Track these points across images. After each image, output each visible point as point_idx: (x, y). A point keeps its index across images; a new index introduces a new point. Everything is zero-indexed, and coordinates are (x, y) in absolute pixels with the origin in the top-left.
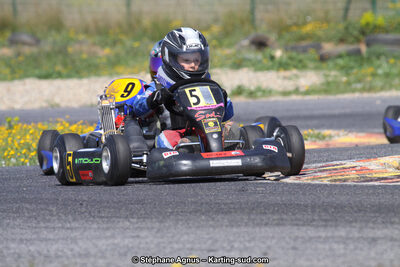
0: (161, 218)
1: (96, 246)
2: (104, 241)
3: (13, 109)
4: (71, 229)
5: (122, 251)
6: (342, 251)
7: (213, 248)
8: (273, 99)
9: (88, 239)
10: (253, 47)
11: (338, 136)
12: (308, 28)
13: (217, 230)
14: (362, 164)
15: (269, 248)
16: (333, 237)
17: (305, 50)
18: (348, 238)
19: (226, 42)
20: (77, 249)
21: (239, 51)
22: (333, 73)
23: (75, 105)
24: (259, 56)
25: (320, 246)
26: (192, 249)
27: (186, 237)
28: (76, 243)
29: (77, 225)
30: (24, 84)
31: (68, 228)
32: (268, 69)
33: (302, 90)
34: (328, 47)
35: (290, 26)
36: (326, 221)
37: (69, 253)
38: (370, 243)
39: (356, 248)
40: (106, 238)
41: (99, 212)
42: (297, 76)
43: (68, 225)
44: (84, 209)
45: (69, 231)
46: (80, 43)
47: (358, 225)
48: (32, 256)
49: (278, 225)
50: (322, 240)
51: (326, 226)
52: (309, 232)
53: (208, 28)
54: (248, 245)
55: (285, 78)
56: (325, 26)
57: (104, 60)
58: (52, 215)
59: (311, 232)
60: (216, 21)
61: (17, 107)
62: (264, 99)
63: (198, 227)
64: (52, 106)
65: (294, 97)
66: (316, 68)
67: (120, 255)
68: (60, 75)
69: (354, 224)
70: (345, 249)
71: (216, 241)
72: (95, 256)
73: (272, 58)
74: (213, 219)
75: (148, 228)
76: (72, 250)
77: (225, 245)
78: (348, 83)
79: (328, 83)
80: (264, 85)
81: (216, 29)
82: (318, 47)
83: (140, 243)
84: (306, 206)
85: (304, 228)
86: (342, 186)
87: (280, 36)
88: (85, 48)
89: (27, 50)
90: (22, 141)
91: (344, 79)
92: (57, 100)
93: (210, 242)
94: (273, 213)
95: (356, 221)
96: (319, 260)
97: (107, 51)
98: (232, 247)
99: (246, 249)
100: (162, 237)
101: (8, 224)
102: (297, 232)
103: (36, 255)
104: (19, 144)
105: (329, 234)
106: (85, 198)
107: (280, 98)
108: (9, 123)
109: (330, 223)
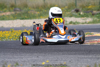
0: (45, 52)
1: (27, 59)
2: (30, 58)
3: (13, 27)
4: (22, 55)
5: (34, 61)
6: (90, 61)
7: (57, 60)
8: (80, 25)
9: (25, 58)
10: (75, 12)
11: (95, 34)
12: (90, 7)
13: (59, 56)
14: (99, 40)
15: (71, 60)
16: (88, 57)
17: (88, 13)
18: (92, 58)
19: (69, 10)
20: (22, 60)
21: (72, 13)
22: (95, 18)
23: (29, 26)
24: (77, 14)
25: (85, 60)
26: (52, 60)
27: (51, 57)
28: (23, 59)
29: (23, 54)
30: (17, 21)
31: (21, 55)
32: (79, 17)
33: (87, 22)
34: (95, 12)
35: (85, 6)
36: (87, 53)
37: (20, 61)
38: (97, 59)
39: (93, 60)
40: (30, 57)
41: (30, 51)
42: (86, 19)
43: (21, 54)
44: (26, 51)
45: (21, 56)
46: (32, 10)
47: (95, 55)
48: (11, 62)
49: (75, 54)
50: (85, 58)
51: (87, 55)
52: (82, 56)
53: (64, 7)
54: (66, 59)
55: (83, 19)
56: (94, 6)
57: (37, 15)
58: (17, 52)
59: (83, 56)
60: (66, 5)
61: (15, 26)
62: (77, 25)
63: (54, 55)
64: (23, 26)
65: (85, 24)
66: (91, 17)
67: (33, 61)
68: (26, 19)
69: (94, 54)
70: (91, 60)
71: (58, 58)
72: (27, 62)
73: (80, 14)
74: (58, 53)
75: (41, 55)
76: (21, 60)
77: (60, 59)
78: (99, 21)
79: (94, 21)
80: (78, 21)
81: (66, 7)
82: (92, 12)
83: (39, 59)
84: (83, 50)
85: (81, 55)
86: (93, 45)
87: (83, 9)
88: (33, 12)
89: (18, 12)
90: (14, 35)
91: (98, 20)
92: (25, 25)
93: (56, 58)
94: (74, 52)
95: (95, 54)
96: (84, 63)
97: (38, 12)
98: (62, 60)
99: (66, 60)
100: (44, 57)
101: (6, 54)
102: (79, 56)
103: (12, 61)
104: (13, 35)
105: (87, 57)
106: (27, 48)
107: (81, 25)
108: (12, 30)
109: (88, 54)
